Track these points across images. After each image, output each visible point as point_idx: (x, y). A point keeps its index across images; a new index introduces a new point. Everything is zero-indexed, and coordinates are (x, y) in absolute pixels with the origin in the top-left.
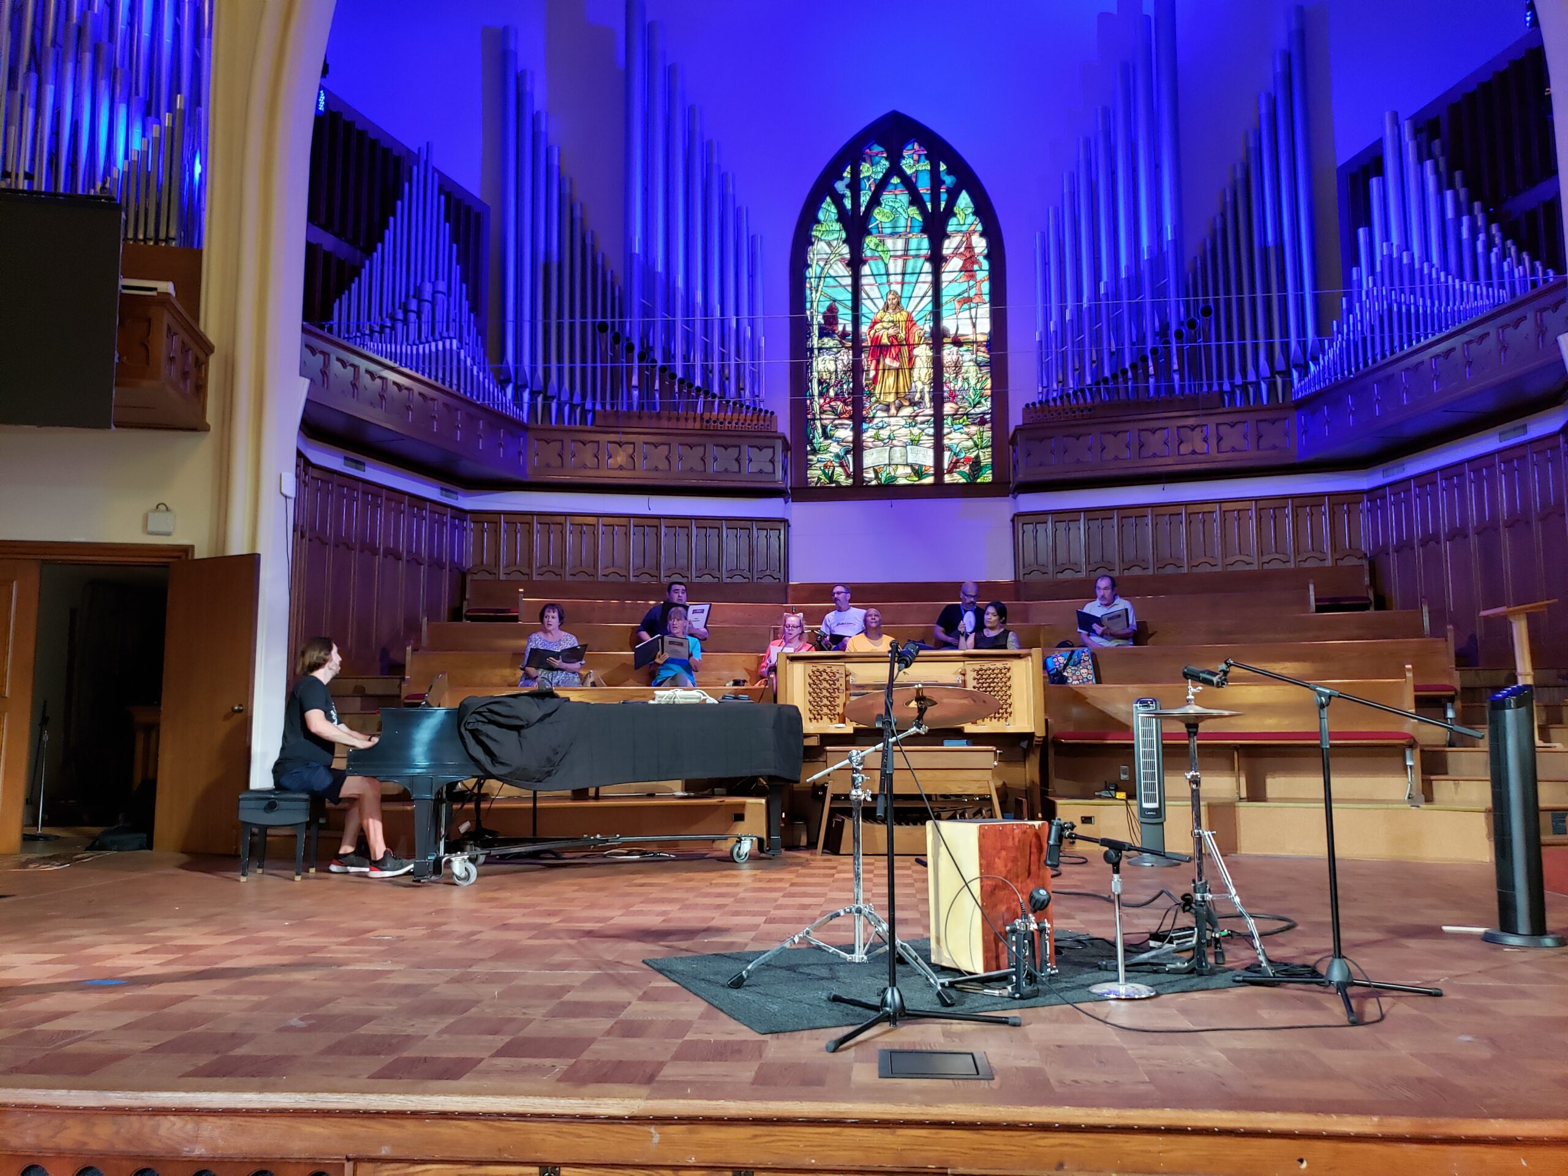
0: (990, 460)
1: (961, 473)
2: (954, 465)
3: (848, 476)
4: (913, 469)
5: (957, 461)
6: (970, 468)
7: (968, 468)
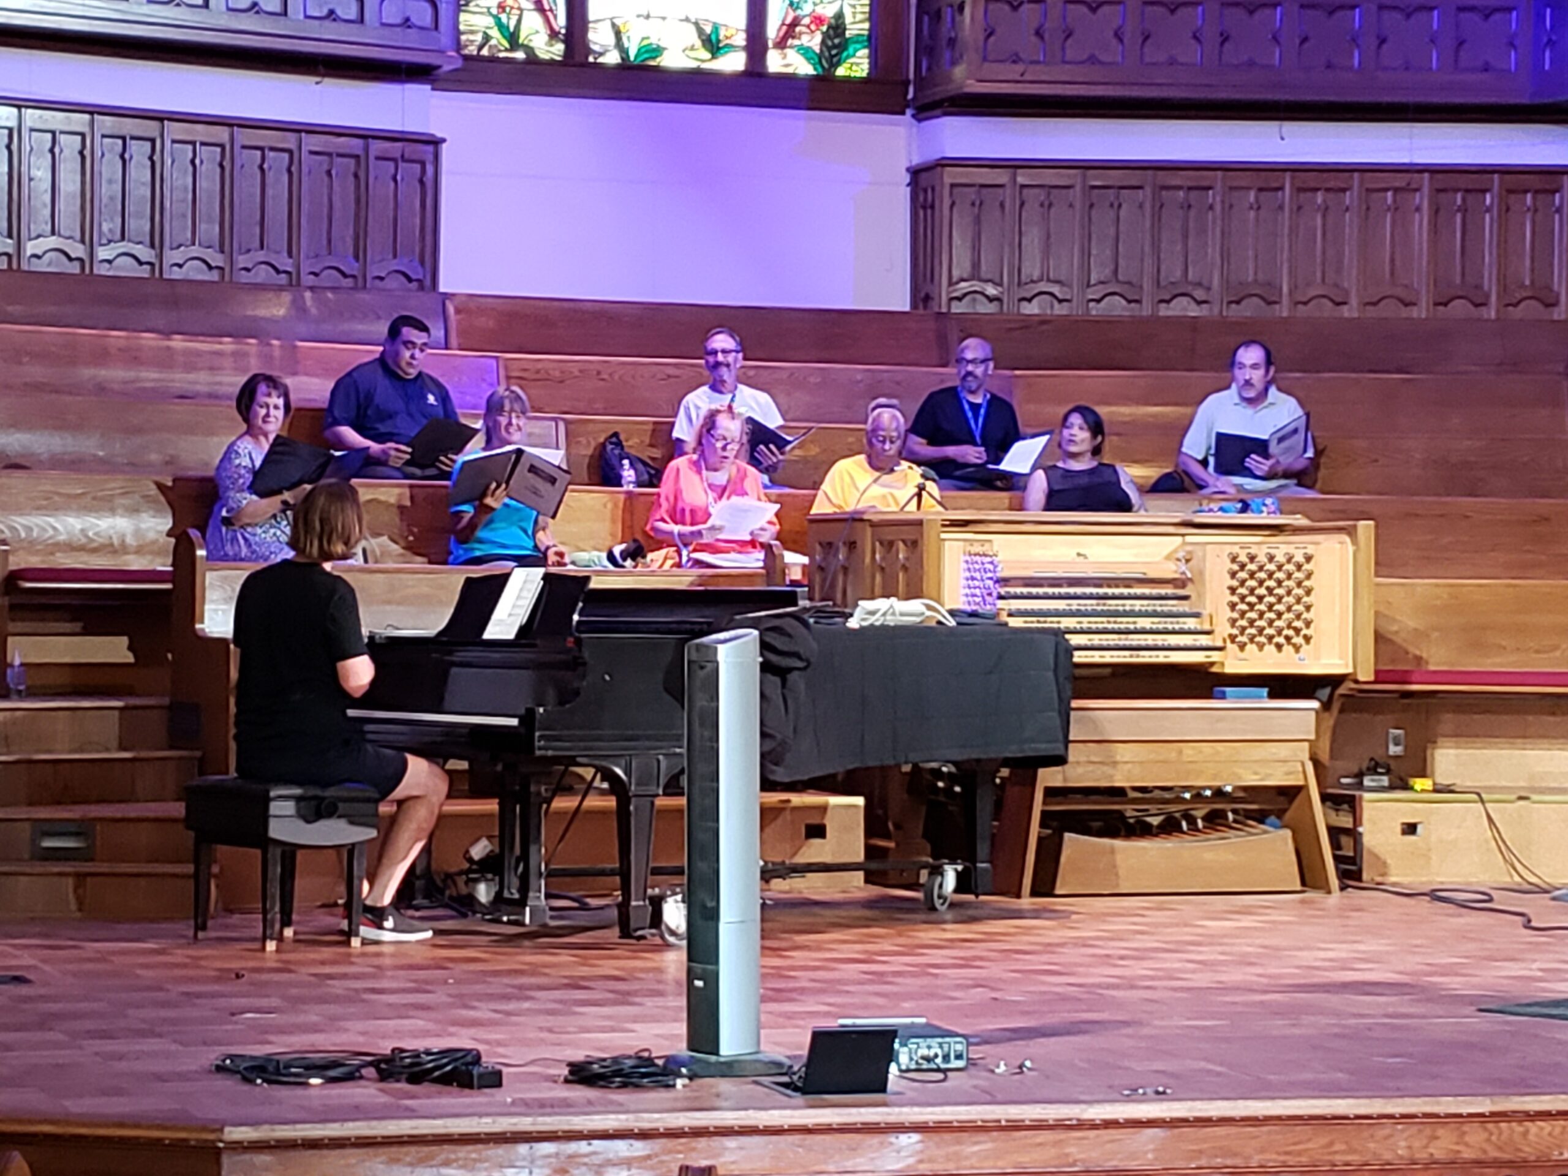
0: (866, 25)
1: (805, 51)
2: (791, 29)
3: (553, 35)
4: (700, 31)
5: (795, 23)
6: (823, 42)
7: (818, 38)
